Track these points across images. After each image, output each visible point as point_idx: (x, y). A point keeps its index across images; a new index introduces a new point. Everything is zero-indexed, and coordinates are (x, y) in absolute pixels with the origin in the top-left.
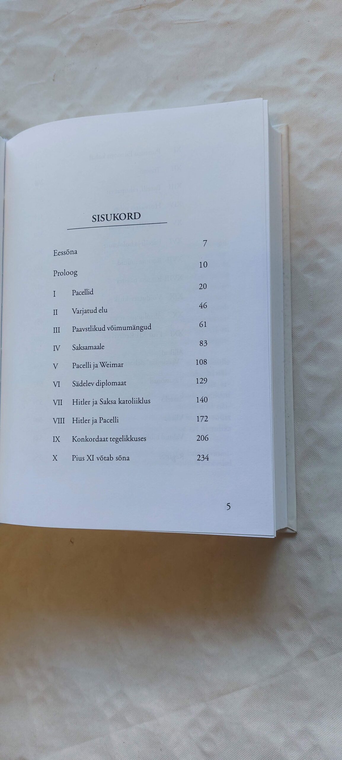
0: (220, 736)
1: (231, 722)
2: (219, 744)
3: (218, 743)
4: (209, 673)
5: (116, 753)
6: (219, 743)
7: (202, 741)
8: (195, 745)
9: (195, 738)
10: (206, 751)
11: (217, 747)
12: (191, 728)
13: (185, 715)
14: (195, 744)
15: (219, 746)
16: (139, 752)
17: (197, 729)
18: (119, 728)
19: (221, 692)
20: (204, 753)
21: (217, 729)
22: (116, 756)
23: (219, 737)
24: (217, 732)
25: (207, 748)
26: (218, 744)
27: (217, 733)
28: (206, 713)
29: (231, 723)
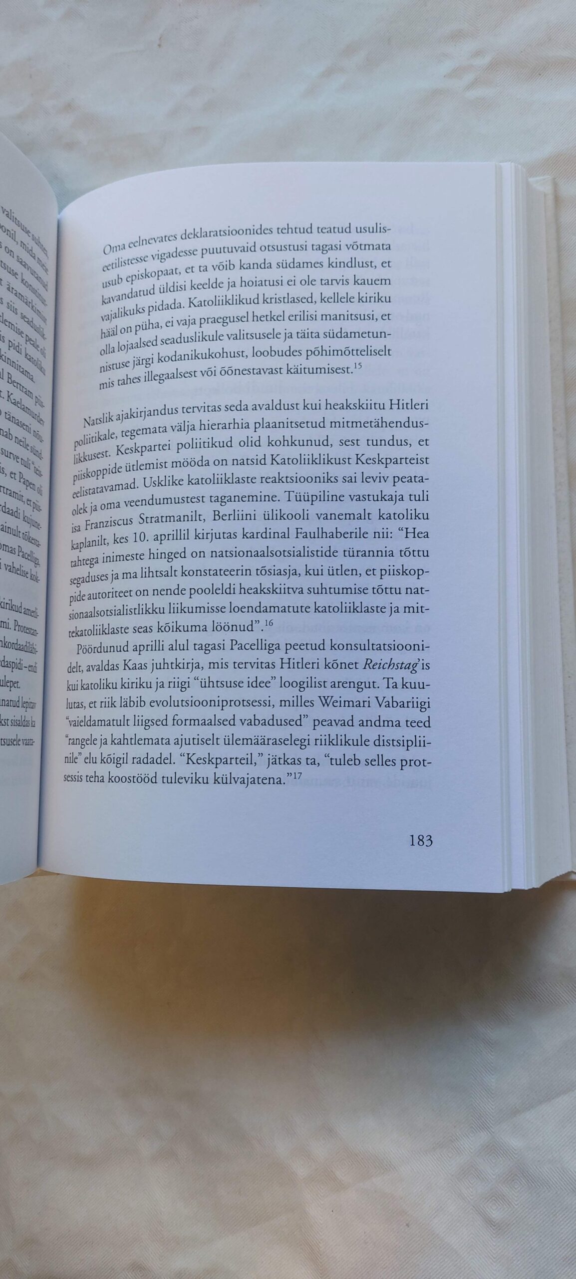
0: (519, 1188)
1: (539, 1159)
2: (518, 1204)
3: (516, 1201)
4: (493, 1075)
5: (321, 1240)
6: (518, 1202)
7: (485, 1202)
8: (471, 1209)
9: (472, 1198)
10: (494, 1218)
11: (514, 1210)
12: (463, 1180)
13: (450, 1158)
14: (472, 1207)
15: (519, 1207)
16: (365, 1233)
17: (473, 1181)
18: (322, 1193)
19: (518, 1107)
20: (490, 1222)
21: (514, 1177)
22: (321, 1245)
23: (518, 1190)
24: (513, 1180)
25: (496, 1213)
26: (516, 1203)
27: (513, 1183)
28: (493, 1149)
29: (539, 1161)
